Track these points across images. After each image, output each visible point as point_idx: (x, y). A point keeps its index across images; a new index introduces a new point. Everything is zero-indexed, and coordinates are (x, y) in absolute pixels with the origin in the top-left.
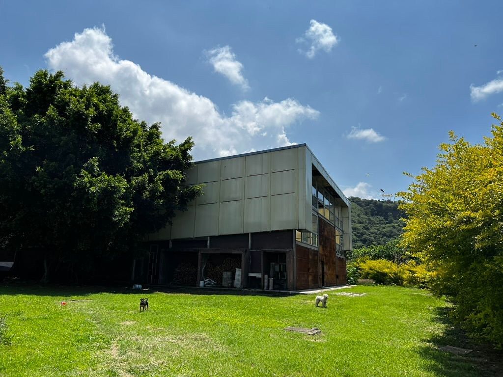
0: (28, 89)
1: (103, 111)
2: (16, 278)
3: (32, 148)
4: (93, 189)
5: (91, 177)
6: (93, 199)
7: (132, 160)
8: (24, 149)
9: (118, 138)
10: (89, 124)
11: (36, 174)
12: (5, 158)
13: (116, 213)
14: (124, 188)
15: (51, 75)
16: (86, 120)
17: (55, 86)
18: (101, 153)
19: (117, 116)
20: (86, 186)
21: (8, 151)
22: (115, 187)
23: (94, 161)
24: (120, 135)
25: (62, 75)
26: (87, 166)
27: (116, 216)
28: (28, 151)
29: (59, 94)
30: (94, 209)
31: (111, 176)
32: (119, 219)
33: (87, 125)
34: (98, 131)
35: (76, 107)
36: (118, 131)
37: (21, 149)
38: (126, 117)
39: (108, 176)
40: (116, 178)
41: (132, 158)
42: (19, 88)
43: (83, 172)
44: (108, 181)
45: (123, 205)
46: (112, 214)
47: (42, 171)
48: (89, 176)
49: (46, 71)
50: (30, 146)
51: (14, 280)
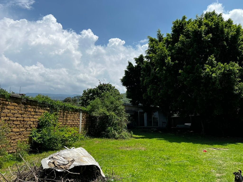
0: (172, 34)
1: (212, 26)
2: (192, 131)
3: (177, 62)
4: (214, 75)
5: (212, 68)
6: (216, 81)
7: (241, 50)
8: (173, 63)
9: (227, 40)
10: (204, 37)
11: (180, 74)
12: (165, 70)
13: (236, 88)
14: (237, 69)
15: (179, 20)
16: (201, 34)
17: (183, 25)
18: (216, 52)
19: (222, 25)
20: (209, 74)
21: (166, 67)
22: (230, 70)
23: (212, 58)
24: (228, 37)
25: (185, 17)
26: (209, 62)
27: (236, 90)
28: (175, 64)
29: (185, 28)
30: (218, 87)
31: (225, 64)
32: (239, 92)
33: (203, 37)
34: (211, 38)
35: (193, 29)
36: (226, 35)
37: (172, 64)
38: (230, 24)
39: (223, 65)
40: (229, 64)
41: (240, 49)
42: (168, 35)
43: (206, 66)
44: (224, 68)
45: (240, 82)
46: (233, 89)
47: (182, 72)
48: (210, 67)
49: (177, 20)
50: (176, 61)
51: (191, 132)
